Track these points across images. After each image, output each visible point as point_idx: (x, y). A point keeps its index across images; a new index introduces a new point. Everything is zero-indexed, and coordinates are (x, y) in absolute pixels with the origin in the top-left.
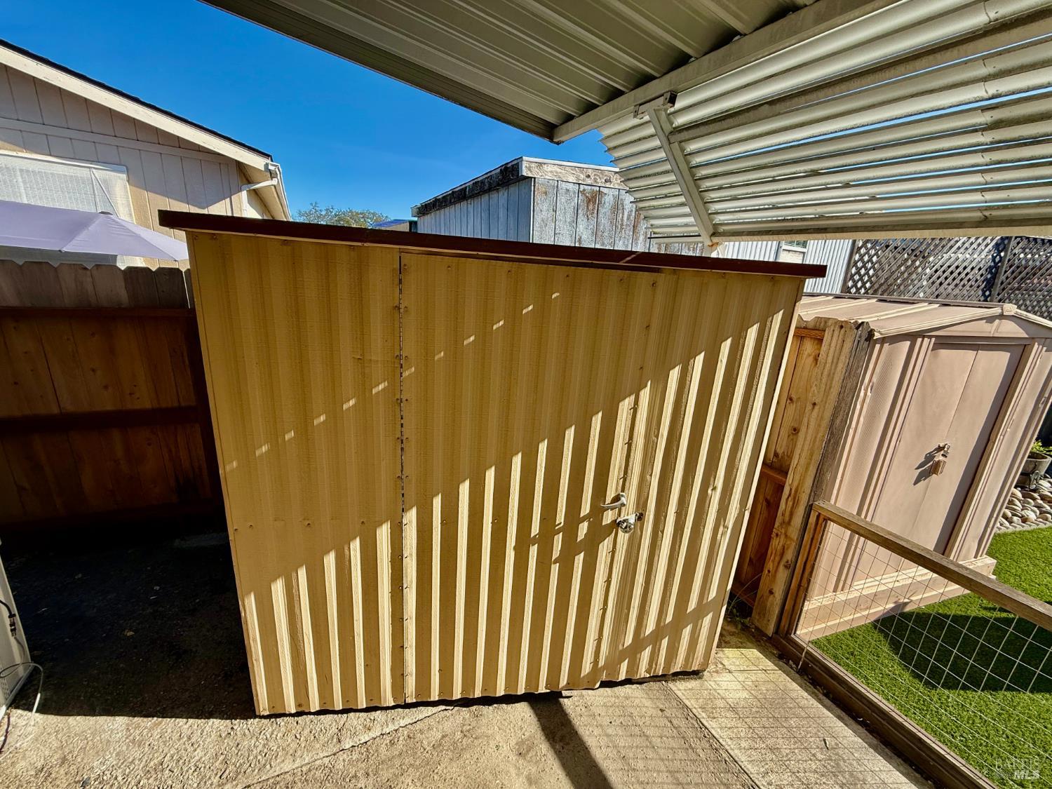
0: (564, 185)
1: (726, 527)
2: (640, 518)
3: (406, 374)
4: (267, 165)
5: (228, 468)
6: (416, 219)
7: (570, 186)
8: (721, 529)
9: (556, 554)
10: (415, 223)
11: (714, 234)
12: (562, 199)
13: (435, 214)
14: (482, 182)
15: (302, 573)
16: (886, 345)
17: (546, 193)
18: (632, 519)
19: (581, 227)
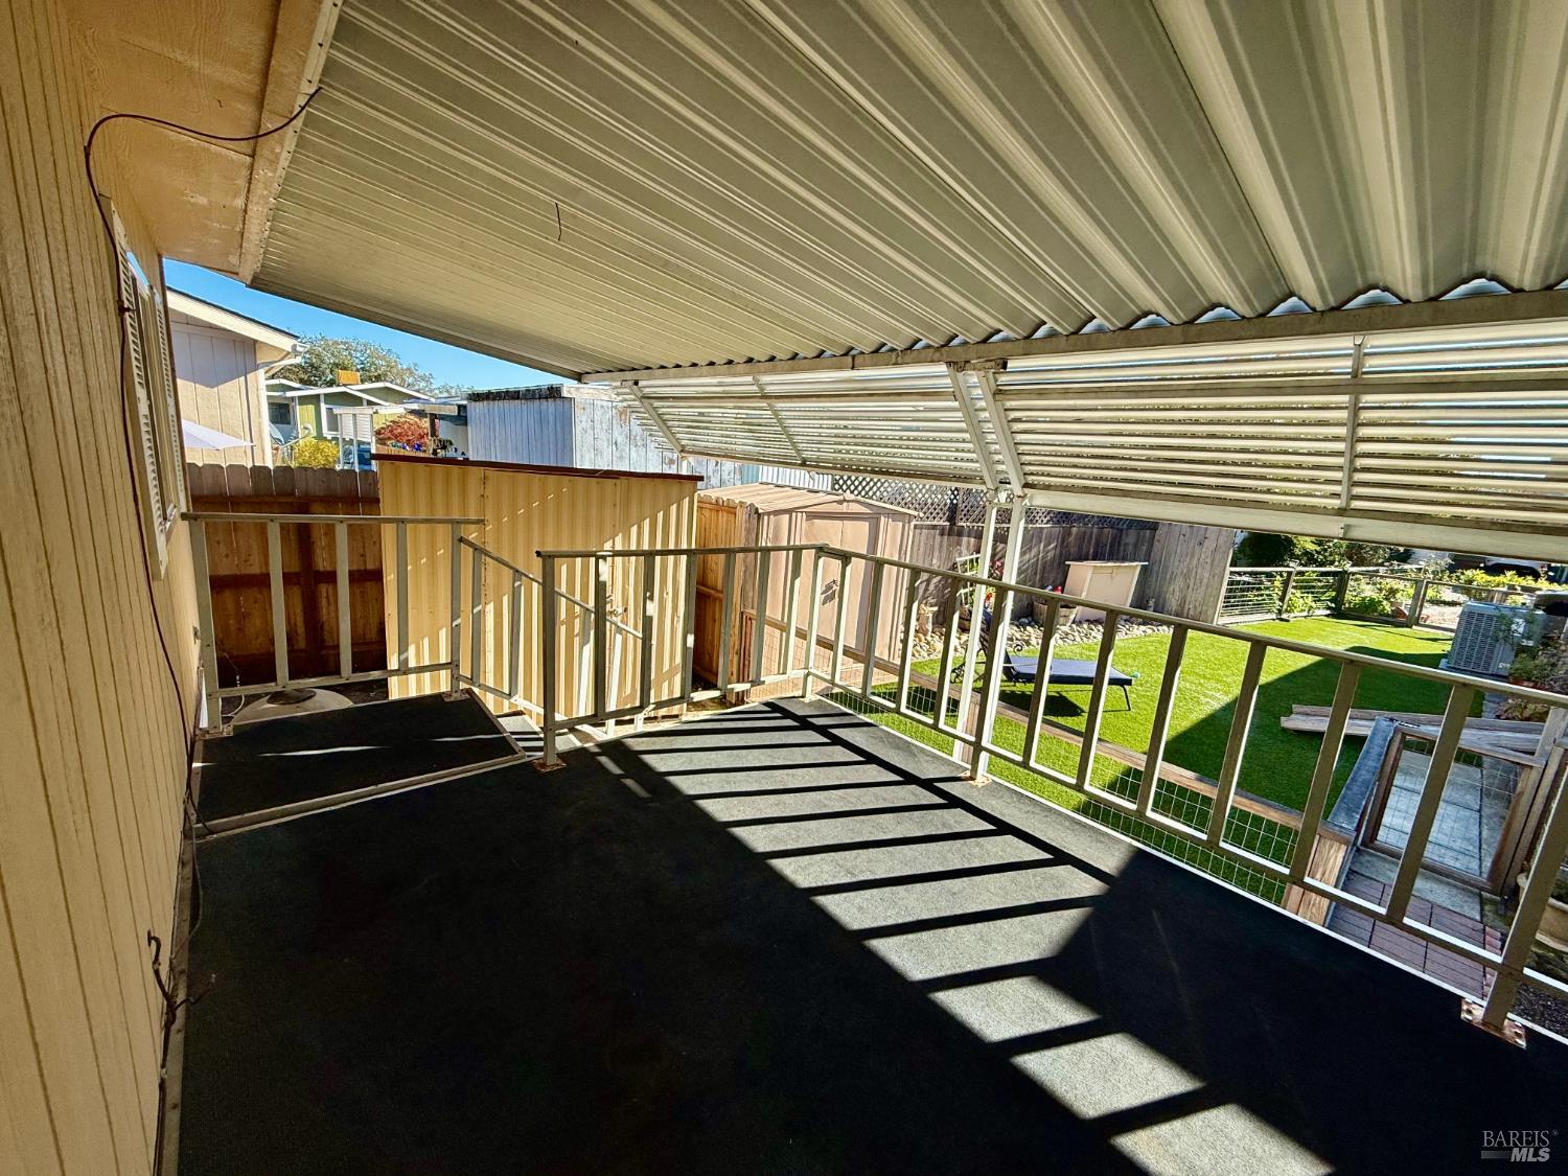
0: (599, 403)
1: (678, 617)
2: (626, 610)
3: (487, 528)
4: (294, 346)
5: (388, 578)
6: (465, 402)
7: (605, 404)
8: (676, 618)
9: (576, 631)
10: (465, 407)
11: (682, 451)
12: (599, 413)
13: (489, 404)
14: (534, 391)
15: (426, 641)
16: (772, 517)
17: (584, 409)
18: (620, 610)
19: (616, 433)
